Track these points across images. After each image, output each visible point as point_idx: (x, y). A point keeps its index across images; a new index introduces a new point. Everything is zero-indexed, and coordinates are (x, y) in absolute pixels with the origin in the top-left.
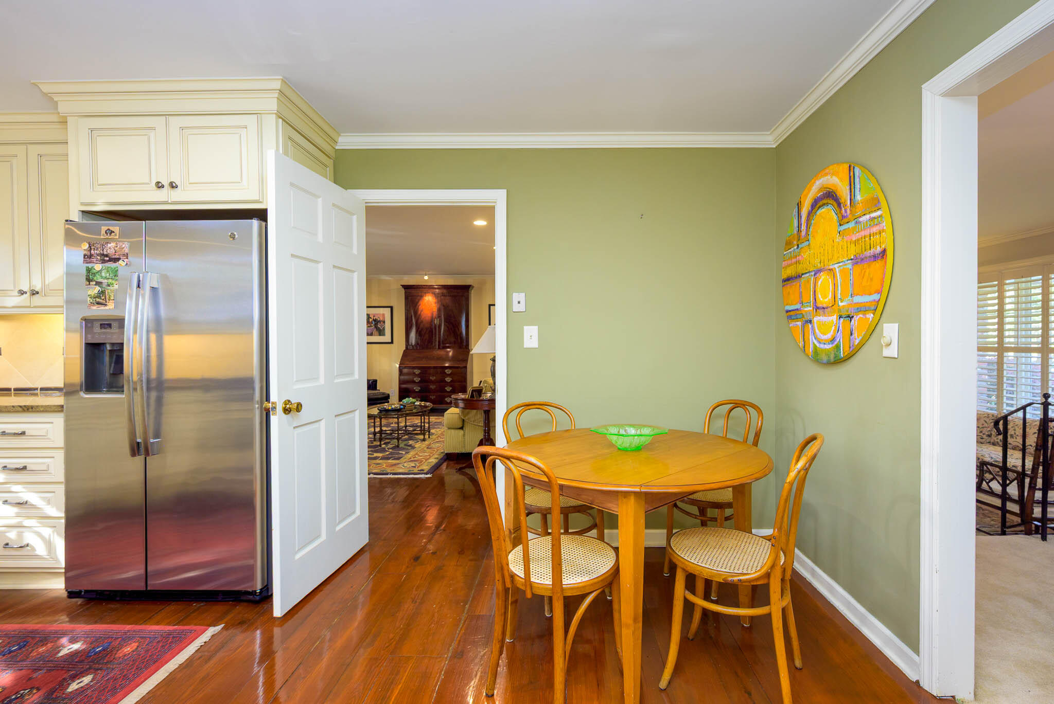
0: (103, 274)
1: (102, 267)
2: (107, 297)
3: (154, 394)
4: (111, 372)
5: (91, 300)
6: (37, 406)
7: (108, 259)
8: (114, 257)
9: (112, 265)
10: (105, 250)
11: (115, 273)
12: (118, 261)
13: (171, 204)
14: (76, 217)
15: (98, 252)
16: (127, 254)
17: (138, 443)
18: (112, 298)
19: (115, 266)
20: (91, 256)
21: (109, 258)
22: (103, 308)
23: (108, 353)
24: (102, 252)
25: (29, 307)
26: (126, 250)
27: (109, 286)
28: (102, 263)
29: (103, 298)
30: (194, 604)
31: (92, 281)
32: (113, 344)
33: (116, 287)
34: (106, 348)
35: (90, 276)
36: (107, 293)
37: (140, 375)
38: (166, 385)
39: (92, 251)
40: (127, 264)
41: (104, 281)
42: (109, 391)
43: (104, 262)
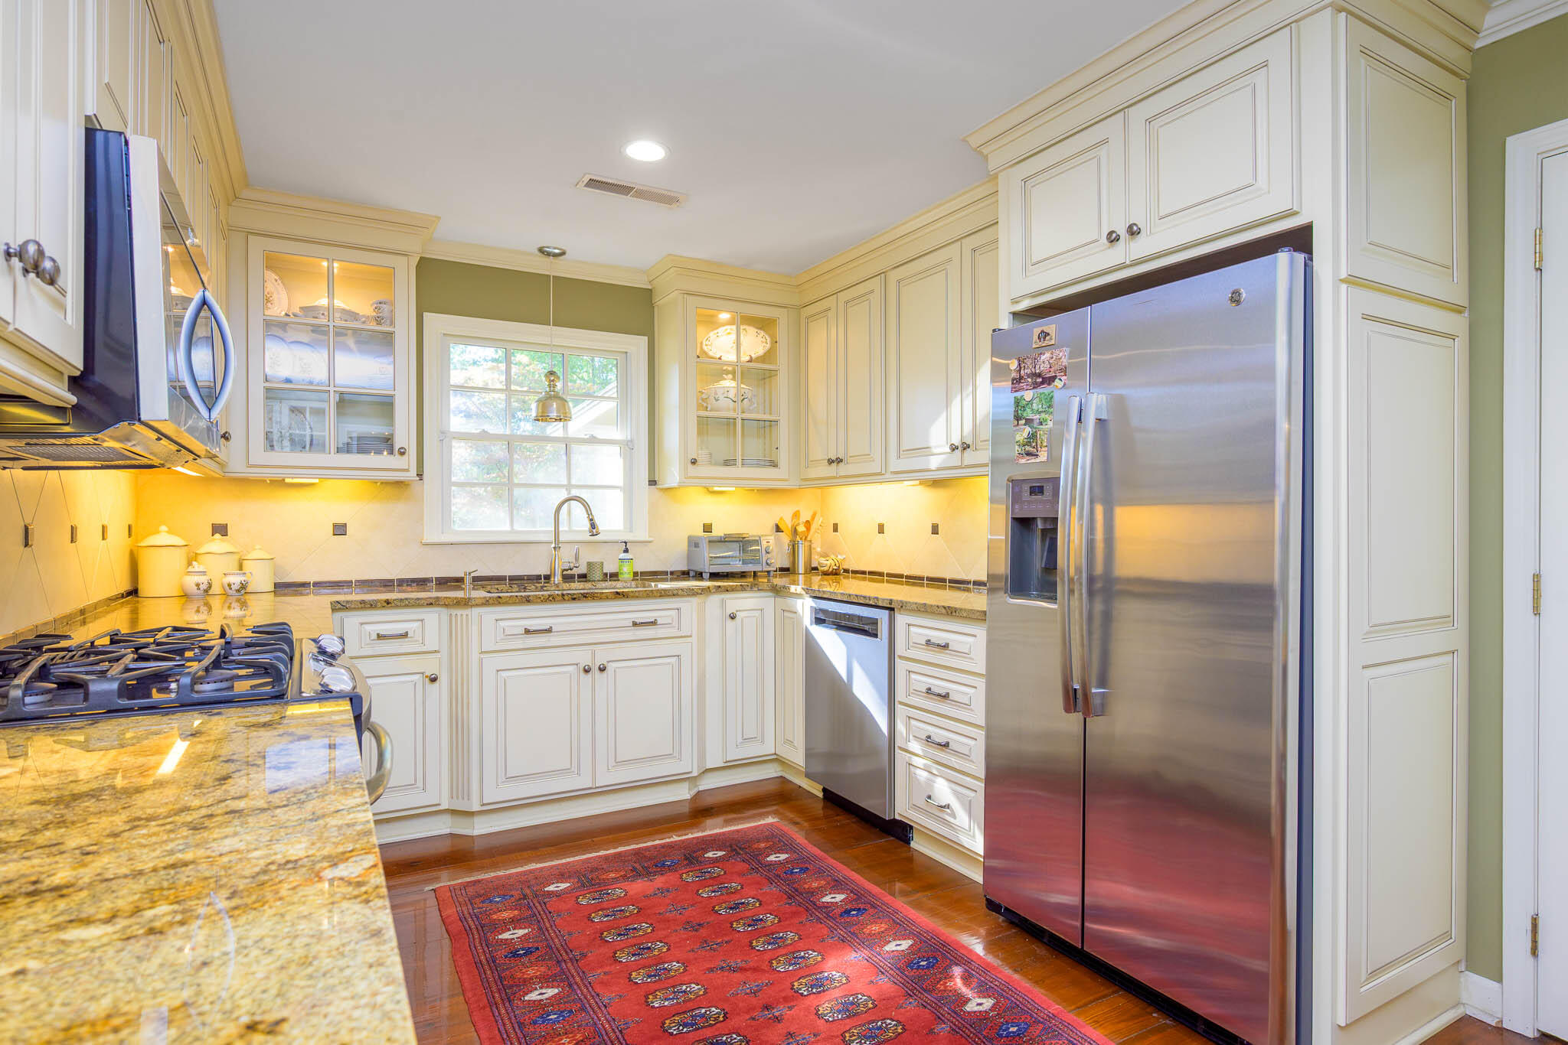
0: (1035, 406)
1: (1034, 395)
2: (1039, 442)
3: (1099, 607)
4: (1043, 566)
5: (1020, 450)
6: (961, 609)
7: (1041, 380)
8: (1048, 375)
9: (1045, 390)
10: (1037, 367)
11: (1050, 401)
12: (1054, 381)
13: (1131, 266)
14: (1005, 323)
15: (1028, 371)
16: (1066, 368)
17: (1075, 690)
18: (1045, 444)
19: (1049, 391)
20: (1021, 378)
21: (1043, 378)
22: (1033, 461)
23: (1039, 534)
24: (1033, 370)
25: (960, 467)
26: (1065, 361)
27: (1041, 423)
28: (1034, 388)
29: (1034, 444)
30: (1154, 1015)
31: (1021, 419)
32: (1045, 519)
33: (1050, 424)
34: (1037, 526)
35: (1019, 412)
36: (1038, 436)
37: (1078, 570)
38: (1118, 587)
39: (1022, 372)
40: (1065, 384)
41: (1035, 417)
42: (1040, 597)
43: (1036, 386)
